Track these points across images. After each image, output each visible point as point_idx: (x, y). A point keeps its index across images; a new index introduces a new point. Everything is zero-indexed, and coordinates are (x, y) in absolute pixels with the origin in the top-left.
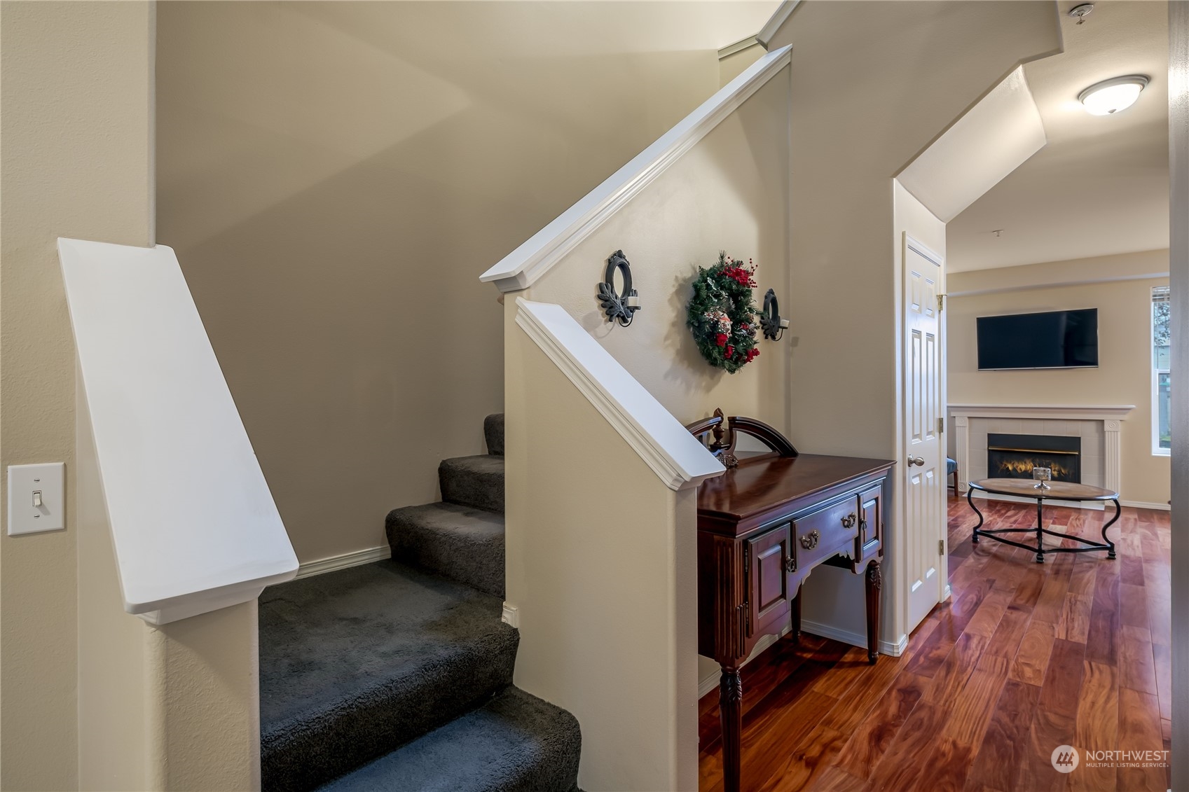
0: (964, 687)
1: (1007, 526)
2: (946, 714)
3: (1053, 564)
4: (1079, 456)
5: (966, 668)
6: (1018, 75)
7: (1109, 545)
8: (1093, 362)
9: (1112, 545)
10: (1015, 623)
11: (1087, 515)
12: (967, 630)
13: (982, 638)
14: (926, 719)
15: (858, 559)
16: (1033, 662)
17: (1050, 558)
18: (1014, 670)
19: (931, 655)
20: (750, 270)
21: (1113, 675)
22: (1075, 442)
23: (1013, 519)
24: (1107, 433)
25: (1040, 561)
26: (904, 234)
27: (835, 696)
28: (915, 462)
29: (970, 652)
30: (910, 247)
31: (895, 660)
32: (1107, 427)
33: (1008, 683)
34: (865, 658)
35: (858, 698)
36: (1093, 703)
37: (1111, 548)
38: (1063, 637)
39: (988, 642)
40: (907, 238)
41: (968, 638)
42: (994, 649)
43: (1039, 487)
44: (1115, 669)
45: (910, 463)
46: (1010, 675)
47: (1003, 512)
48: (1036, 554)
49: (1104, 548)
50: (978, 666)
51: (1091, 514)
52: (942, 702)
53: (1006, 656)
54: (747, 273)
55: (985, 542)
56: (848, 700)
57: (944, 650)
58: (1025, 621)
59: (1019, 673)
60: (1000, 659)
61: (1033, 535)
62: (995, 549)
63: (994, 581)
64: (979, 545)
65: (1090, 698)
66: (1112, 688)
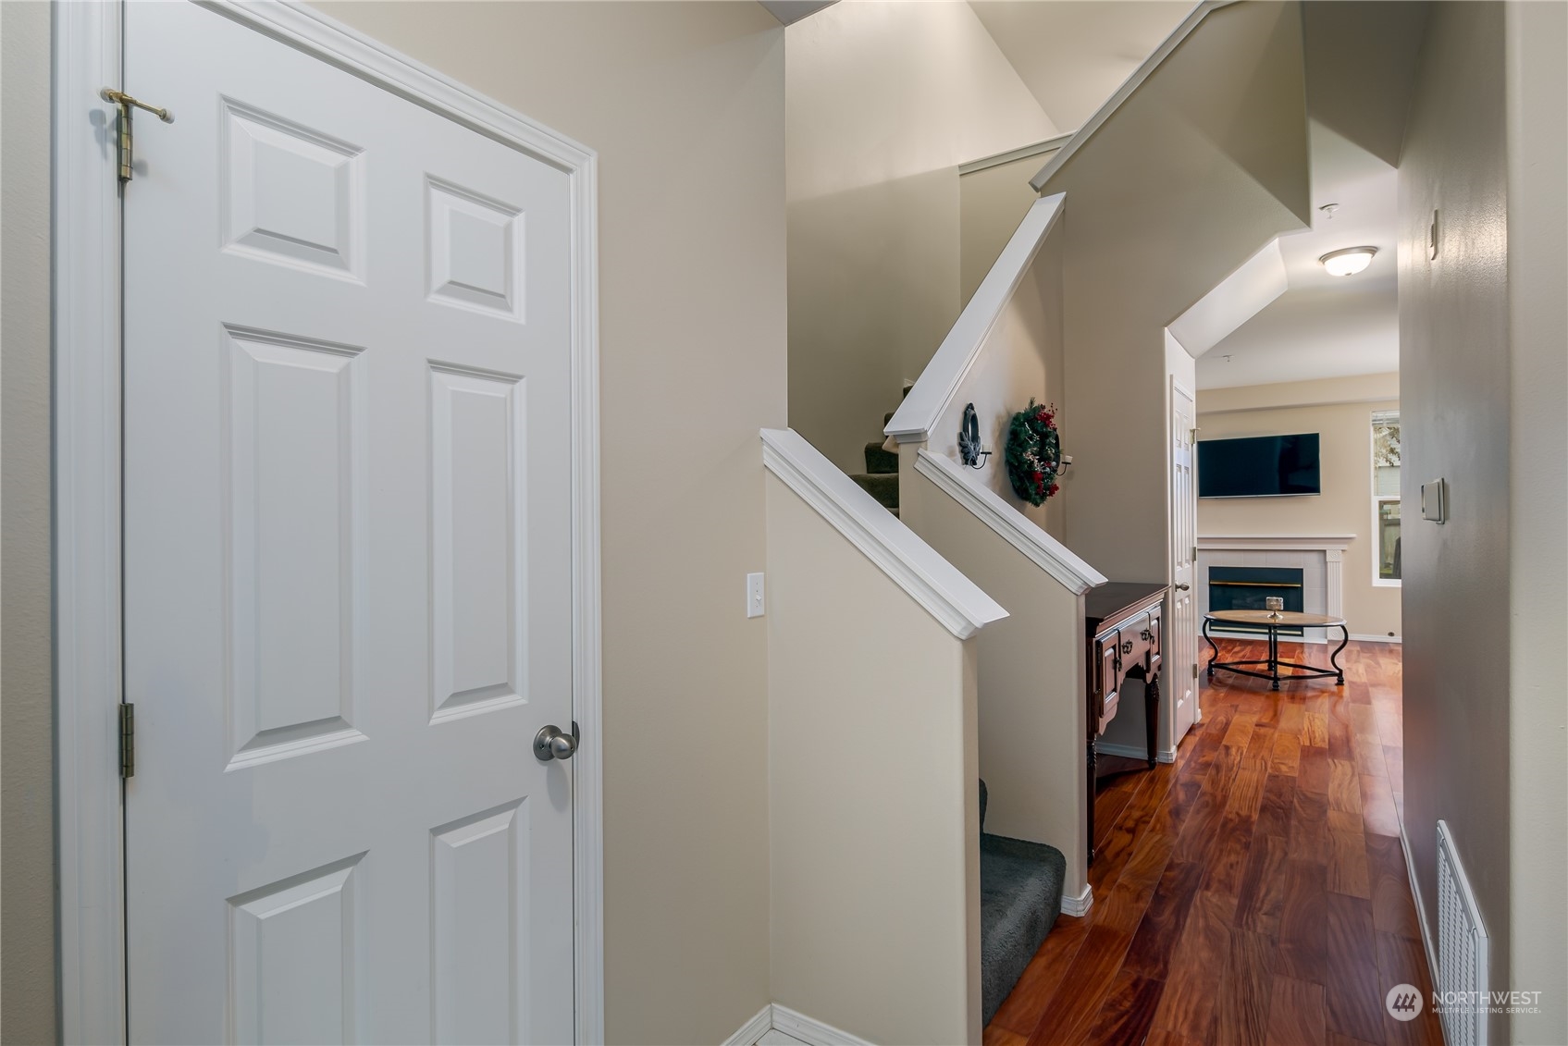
0: (1234, 780)
1: (1237, 660)
2: (1225, 798)
3: (1288, 691)
4: (1302, 588)
5: (1232, 768)
6: (1275, 243)
7: (1338, 672)
8: (1315, 489)
9: (1341, 671)
10: (1265, 736)
11: (1311, 648)
12: (1224, 743)
13: (1239, 748)
14: (1210, 801)
15: (1148, 670)
16: (1287, 762)
17: (1284, 685)
18: (1272, 767)
19: (1200, 761)
20: (1050, 413)
21: (1353, 767)
22: (1297, 574)
23: (1241, 654)
24: (1329, 564)
25: (1276, 688)
26: (1171, 376)
27: (1130, 791)
28: (1180, 587)
29: (1232, 757)
30: (1178, 390)
31: (1169, 765)
32: (1329, 558)
33: (1269, 776)
34: (1147, 766)
35: (1150, 791)
36: (1340, 785)
37: (1340, 675)
38: (1307, 743)
39: (1245, 751)
40: (1174, 381)
41: (1227, 748)
42: (1252, 755)
43: (1272, 617)
44: (1353, 763)
45: (1177, 587)
46: (1269, 770)
47: (1230, 648)
48: (1271, 682)
49: (1333, 674)
50: (1241, 766)
51: (1315, 647)
52: (1220, 790)
53: (1262, 758)
54: (1049, 417)
55: (1220, 673)
56: (1142, 793)
57: (1210, 756)
58: (1273, 734)
59: (1275, 768)
60: (1258, 762)
61: (1264, 667)
62: (1230, 681)
63: (1238, 706)
64: (1214, 678)
65: (1336, 782)
66: (1353, 775)
